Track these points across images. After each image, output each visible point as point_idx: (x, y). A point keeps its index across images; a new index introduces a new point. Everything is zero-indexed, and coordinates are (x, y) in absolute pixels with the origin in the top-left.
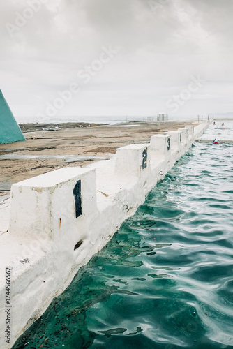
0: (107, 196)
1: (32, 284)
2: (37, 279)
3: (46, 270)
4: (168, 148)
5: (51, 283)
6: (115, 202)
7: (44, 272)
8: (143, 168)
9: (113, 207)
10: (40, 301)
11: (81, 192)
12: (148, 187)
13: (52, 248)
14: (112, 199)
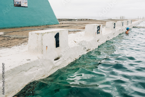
0: (76, 42)
1: (31, 69)
2: (34, 68)
3: (38, 65)
4: (114, 28)
5: (41, 71)
6: (79, 45)
7: (37, 66)
8: (97, 34)
9: (77, 47)
10: (35, 77)
11: (59, 38)
12: (100, 42)
13: (42, 57)
14: (78, 44)
